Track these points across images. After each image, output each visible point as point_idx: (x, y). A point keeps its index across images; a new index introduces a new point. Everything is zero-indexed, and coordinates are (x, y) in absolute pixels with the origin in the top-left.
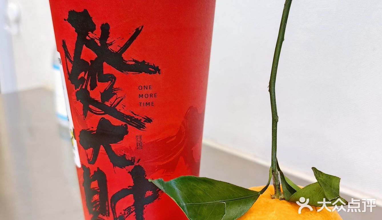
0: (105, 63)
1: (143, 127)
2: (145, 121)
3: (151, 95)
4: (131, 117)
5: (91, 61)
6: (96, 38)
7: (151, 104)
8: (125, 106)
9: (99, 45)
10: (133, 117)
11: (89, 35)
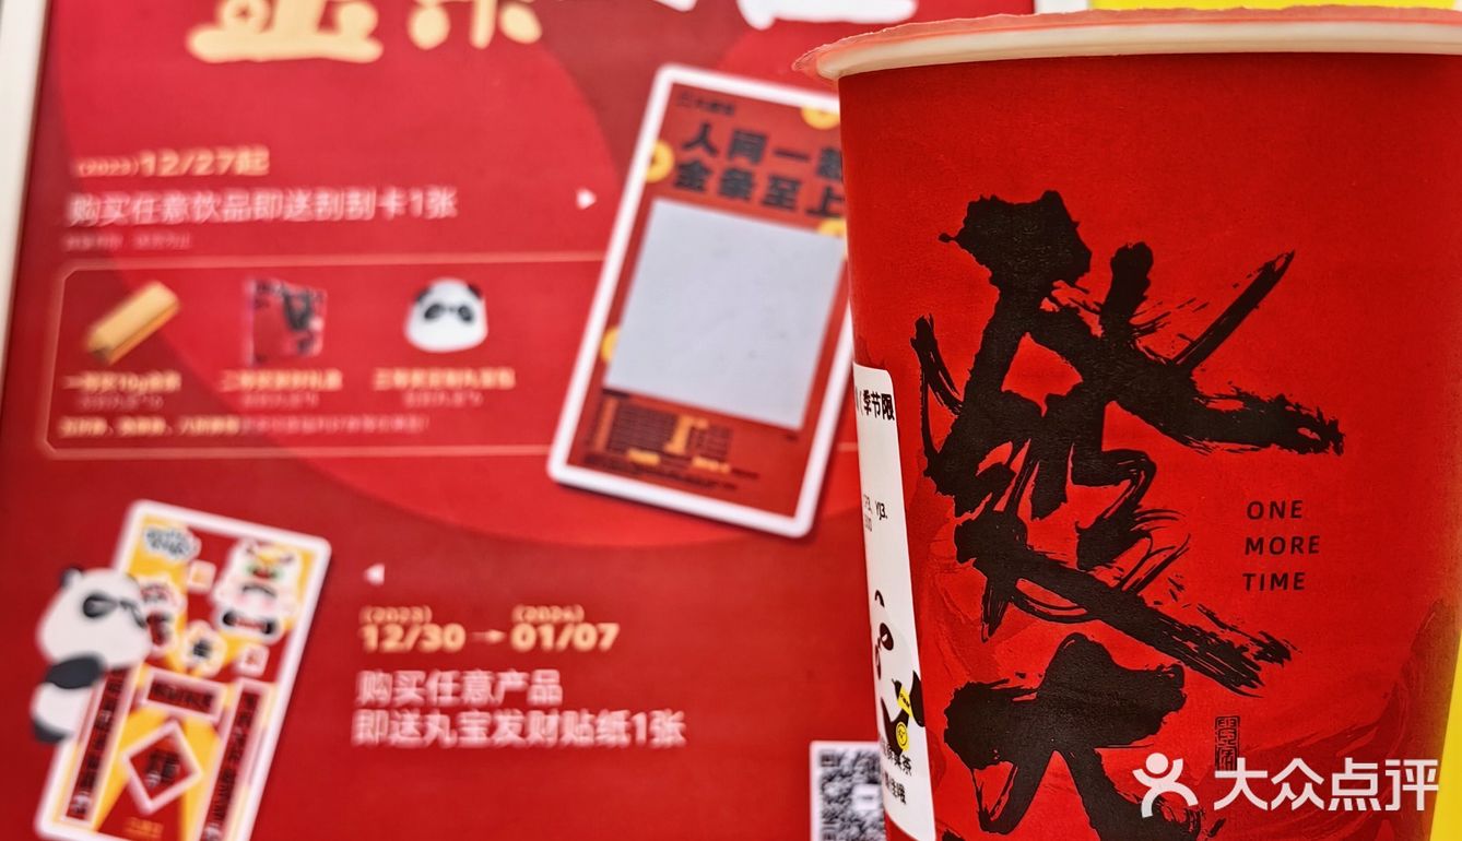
0: (1113, 407)
1: (1252, 679)
2: (1260, 656)
3: (1297, 542)
4: (1203, 633)
5: (1050, 399)
6: (1086, 307)
7: (1291, 580)
8: (1180, 588)
9: (1098, 331)
10: (1213, 635)
11: (1054, 293)
